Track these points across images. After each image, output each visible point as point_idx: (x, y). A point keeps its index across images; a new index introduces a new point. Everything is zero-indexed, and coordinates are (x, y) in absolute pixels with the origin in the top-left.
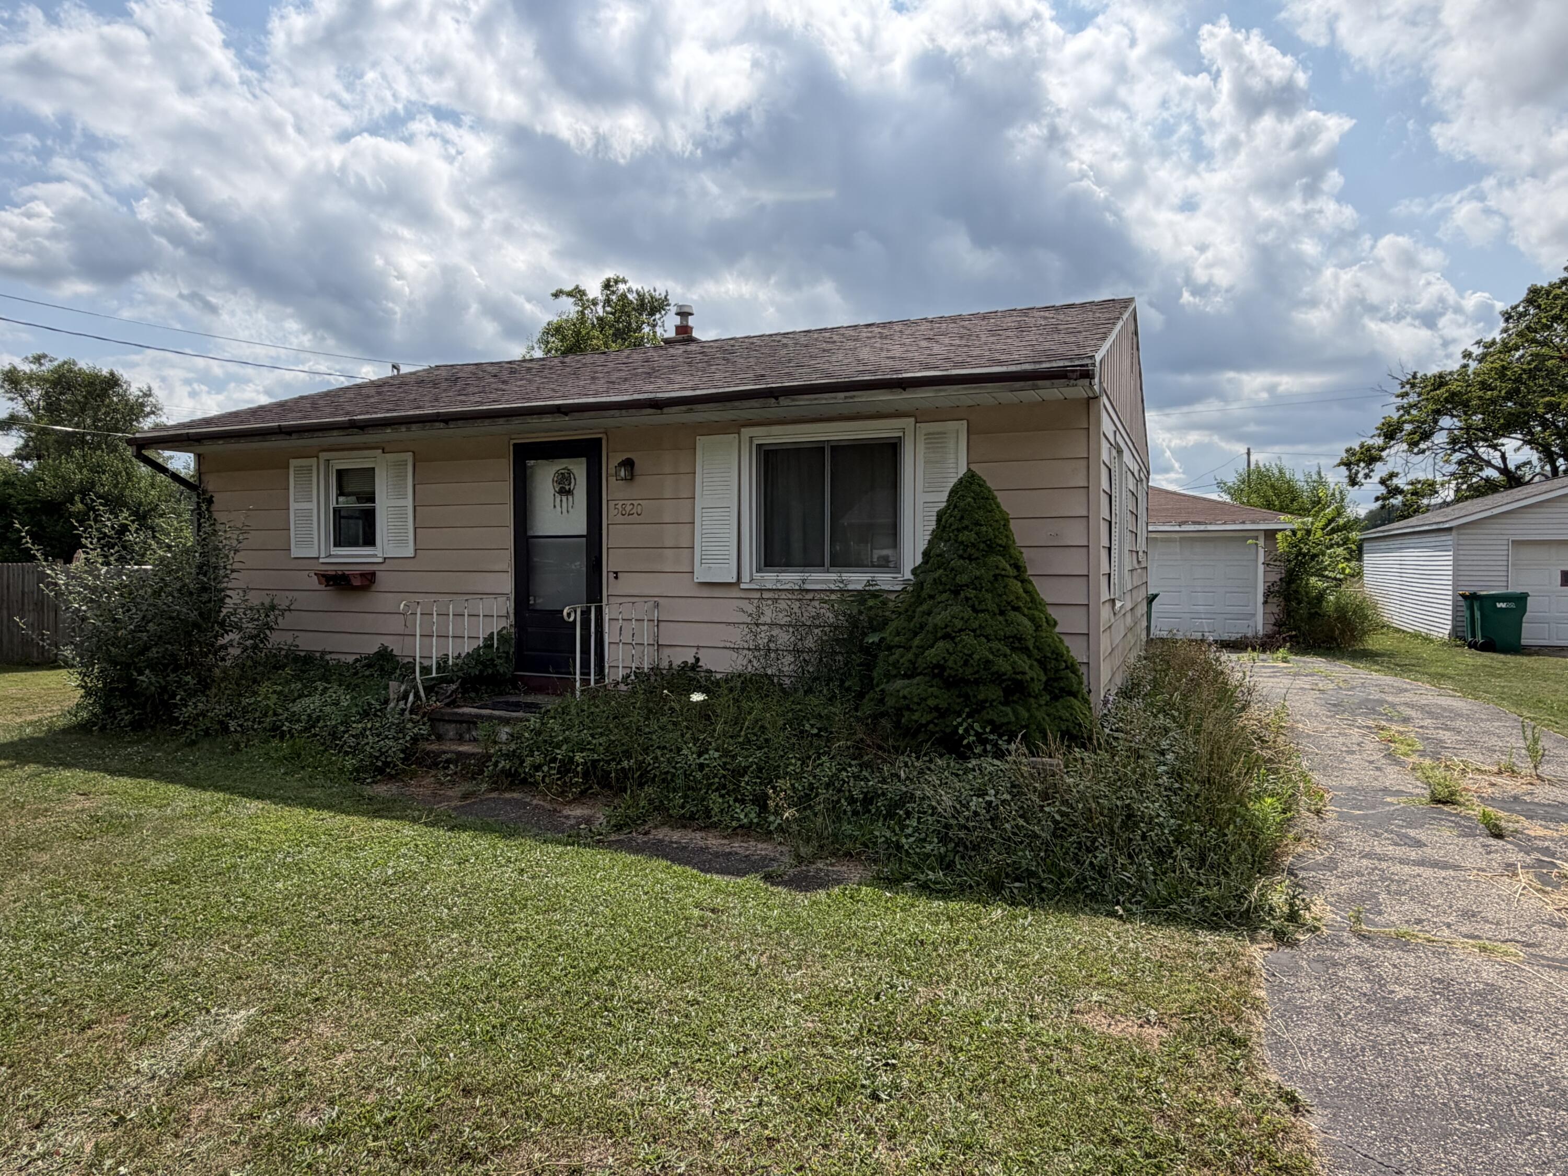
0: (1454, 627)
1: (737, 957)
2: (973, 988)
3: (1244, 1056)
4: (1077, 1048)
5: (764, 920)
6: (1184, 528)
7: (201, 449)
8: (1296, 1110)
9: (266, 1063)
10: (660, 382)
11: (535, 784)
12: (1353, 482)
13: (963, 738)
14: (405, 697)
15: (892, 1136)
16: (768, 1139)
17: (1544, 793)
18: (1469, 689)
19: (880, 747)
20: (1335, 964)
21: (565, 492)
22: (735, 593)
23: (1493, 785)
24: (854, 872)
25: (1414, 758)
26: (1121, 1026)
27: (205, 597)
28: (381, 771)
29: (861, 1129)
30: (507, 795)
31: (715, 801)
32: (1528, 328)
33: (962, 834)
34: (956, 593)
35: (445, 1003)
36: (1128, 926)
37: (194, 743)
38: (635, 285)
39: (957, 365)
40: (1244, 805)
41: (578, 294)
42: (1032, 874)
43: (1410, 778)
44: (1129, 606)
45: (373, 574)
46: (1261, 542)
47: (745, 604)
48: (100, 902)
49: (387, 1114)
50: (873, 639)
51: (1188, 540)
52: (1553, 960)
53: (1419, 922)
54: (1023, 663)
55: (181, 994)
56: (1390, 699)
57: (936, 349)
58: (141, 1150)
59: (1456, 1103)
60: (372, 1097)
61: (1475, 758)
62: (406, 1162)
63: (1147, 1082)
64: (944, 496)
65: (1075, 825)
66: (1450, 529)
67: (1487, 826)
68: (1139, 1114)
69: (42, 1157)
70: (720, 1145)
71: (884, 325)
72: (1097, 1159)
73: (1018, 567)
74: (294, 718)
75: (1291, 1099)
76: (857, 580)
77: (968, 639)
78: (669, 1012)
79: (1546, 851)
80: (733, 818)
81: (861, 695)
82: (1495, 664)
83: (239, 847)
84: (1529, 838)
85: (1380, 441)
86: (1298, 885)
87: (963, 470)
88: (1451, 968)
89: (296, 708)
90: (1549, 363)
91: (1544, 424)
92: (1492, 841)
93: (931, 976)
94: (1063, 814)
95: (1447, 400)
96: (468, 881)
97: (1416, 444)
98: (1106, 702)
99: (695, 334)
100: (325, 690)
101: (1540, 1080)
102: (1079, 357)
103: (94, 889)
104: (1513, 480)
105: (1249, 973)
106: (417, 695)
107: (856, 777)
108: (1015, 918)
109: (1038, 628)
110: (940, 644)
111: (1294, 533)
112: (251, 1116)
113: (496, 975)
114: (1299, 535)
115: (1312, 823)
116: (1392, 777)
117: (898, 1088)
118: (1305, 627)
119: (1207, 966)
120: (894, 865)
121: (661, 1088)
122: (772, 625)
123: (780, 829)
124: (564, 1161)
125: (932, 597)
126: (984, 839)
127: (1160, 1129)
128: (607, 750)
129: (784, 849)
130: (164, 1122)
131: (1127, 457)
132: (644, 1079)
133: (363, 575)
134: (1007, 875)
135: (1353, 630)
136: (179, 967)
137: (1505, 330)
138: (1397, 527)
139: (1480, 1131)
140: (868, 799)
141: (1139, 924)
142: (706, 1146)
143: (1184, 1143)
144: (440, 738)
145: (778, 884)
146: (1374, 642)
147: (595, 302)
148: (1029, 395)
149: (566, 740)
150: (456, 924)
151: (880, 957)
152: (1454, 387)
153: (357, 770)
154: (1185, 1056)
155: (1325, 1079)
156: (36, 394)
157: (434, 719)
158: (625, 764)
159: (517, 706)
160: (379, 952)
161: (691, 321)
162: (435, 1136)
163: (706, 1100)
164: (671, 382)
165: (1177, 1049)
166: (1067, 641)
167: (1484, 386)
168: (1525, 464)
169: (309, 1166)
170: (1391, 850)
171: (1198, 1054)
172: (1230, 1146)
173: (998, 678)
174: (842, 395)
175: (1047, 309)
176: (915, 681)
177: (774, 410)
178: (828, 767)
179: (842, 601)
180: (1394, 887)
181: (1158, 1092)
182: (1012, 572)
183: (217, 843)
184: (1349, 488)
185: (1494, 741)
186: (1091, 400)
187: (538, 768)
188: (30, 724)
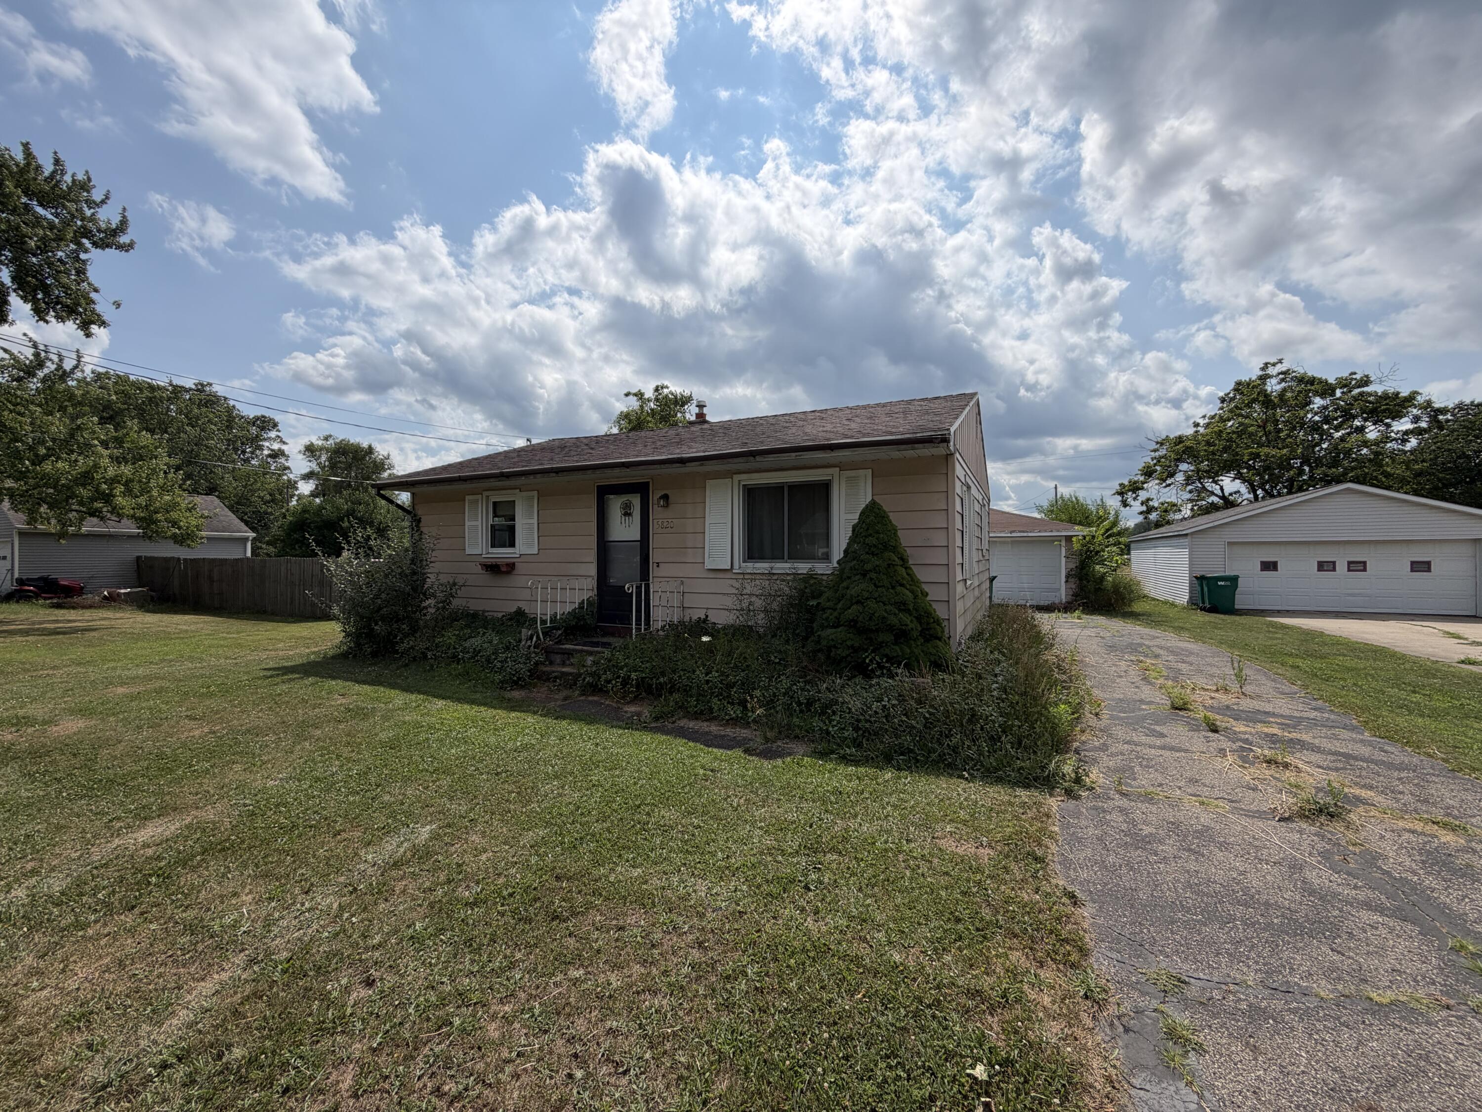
0: (1190, 598)
1: (725, 799)
2: (871, 821)
3: (1042, 868)
4: (936, 861)
5: (743, 776)
6: (1014, 535)
7: (415, 490)
8: (1075, 903)
9: (440, 858)
10: (684, 448)
11: (607, 692)
12: (1125, 504)
13: (868, 665)
14: (531, 638)
15: (816, 912)
16: (740, 912)
17: (1246, 704)
18: (1198, 635)
19: (817, 671)
20: (1104, 811)
21: (627, 514)
22: (728, 575)
23: (1212, 698)
24: (800, 748)
25: (1161, 681)
26: (964, 848)
27: (415, 578)
28: (516, 683)
29: (797, 907)
30: (590, 698)
31: (715, 703)
32: (1236, 407)
33: (867, 725)
34: (864, 575)
35: (548, 824)
36: (971, 785)
37: (407, 665)
38: (672, 389)
39: (864, 435)
40: (1047, 709)
41: (639, 395)
42: (911, 751)
43: (1158, 693)
44: (977, 584)
45: (514, 564)
46: (1063, 543)
47: (734, 583)
48: (348, 760)
49: (510, 890)
50: (813, 603)
51: (1016, 542)
52: (1248, 811)
53: (1160, 785)
54: (906, 619)
55: (393, 815)
56: (1147, 643)
57: (853, 425)
58: (366, 908)
59: (1181, 902)
60: (501, 880)
61: (1201, 681)
62: (520, 920)
63: (979, 883)
64: (857, 516)
65: (938, 721)
66: (1186, 535)
67: (1208, 724)
68: (973, 903)
69: (309, 910)
70: (710, 915)
71: (821, 411)
72: (945, 931)
73: (904, 560)
74: (465, 651)
75: (1072, 896)
76: (803, 567)
77: (872, 604)
78: (682, 833)
79: (1246, 741)
80: (726, 714)
81: (806, 639)
82: (1217, 621)
83: (431, 728)
84: (1235, 733)
85: (1142, 478)
86: (1080, 760)
87: (869, 499)
88: (1181, 816)
89: (467, 644)
90: (1250, 429)
91: (1249, 468)
92: (1210, 734)
93: (845, 813)
94: (931, 713)
95: (1184, 452)
96: (565, 750)
97: (1164, 481)
98: (960, 644)
99: (708, 418)
100: (484, 634)
101: (1237, 888)
102: (939, 429)
103: (346, 752)
104: (1228, 503)
105: (1048, 816)
106: (538, 637)
107: (802, 689)
108: (899, 778)
109: (916, 597)
110: (855, 607)
111: (1084, 537)
112: (430, 890)
113: (579, 807)
114: (1087, 539)
115: (1093, 721)
116: (1146, 692)
117: (821, 883)
118: (1093, 597)
119: (1021, 811)
120: (824, 745)
121: (675, 879)
122: (750, 595)
123: (754, 721)
124: (614, 922)
125: (849, 578)
126: (881, 728)
127: (986, 913)
128: (651, 671)
129: (758, 733)
130: (380, 892)
131: (974, 491)
132: (665, 873)
133: (508, 565)
134: (895, 752)
135: (1123, 599)
136: (393, 799)
137: (1222, 408)
138: (1154, 533)
139: (1195, 920)
140: (810, 703)
141: (979, 783)
142: (701, 916)
143: (1001, 923)
144: (551, 663)
145: (752, 755)
146: (1137, 607)
147: (649, 400)
148: (910, 453)
149: (626, 665)
150: (556, 777)
151: (814, 801)
152: (1188, 443)
153: (502, 682)
154: (1005, 867)
155: (1094, 884)
156: (324, 458)
157: (548, 652)
158: (662, 680)
159: (596, 644)
160: (510, 792)
161: (705, 410)
162: (538, 905)
163: (702, 888)
164: (690, 447)
165: (1000, 862)
166: (934, 605)
167: (1208, 443)
168: (1235, 493)
169: (463, 920)
170: (1143, 739)
171: (1013, 866)
172: (1031, 925)
173: (890, 628)
174: (794, 454)
175: (923, 400)
176: (839, 630)
177: (753, 463)
178: (785, 683)
179: (794, 580)
180: (1144, 763)
181: (986, 889)
182: (899, 562)
183: (418, 725)
184: (1122, 509)
185: (1214, 670)
186: (949, 457)
187: (609, 682)
188: (314, 653)
